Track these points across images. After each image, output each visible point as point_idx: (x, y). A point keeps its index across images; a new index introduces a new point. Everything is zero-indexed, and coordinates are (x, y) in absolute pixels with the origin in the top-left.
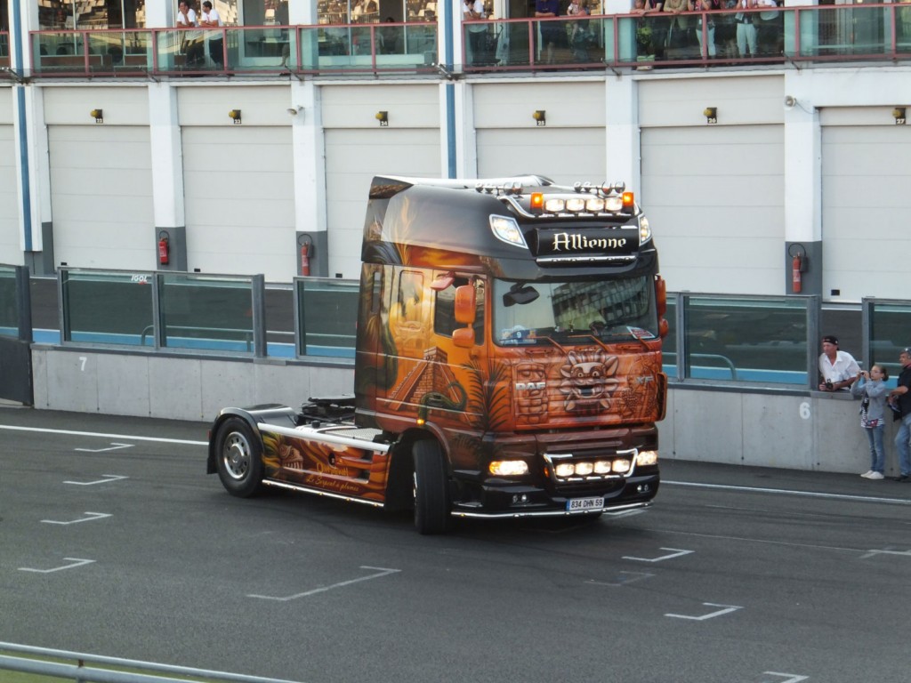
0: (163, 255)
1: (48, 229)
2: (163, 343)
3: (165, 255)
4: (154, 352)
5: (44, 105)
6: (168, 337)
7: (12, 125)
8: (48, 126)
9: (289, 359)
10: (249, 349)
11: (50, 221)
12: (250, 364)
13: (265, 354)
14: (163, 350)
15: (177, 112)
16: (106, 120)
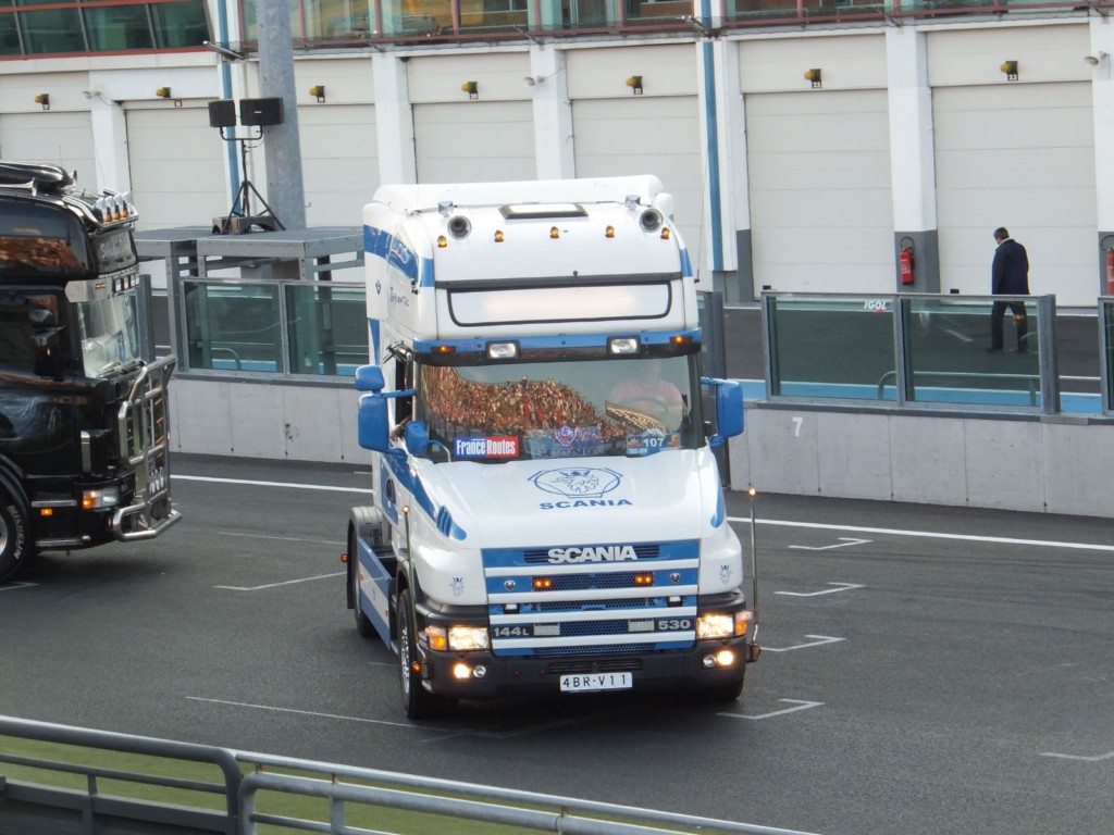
0: (906, 270)
1: (745, 240)
2: (910, 396)
3: (909, 272)
4: (897, 408)
5: (739, 67)
6: (916, 388)
7: (696, 96)
8: (745, 95)
9: (1092, 416)
10: (1034, 403)
11: (746, 227)
12: (1035, 424)
13: (1058, 409)
14: (910, 406)
15: (926, 67)
16: (826, 84)
